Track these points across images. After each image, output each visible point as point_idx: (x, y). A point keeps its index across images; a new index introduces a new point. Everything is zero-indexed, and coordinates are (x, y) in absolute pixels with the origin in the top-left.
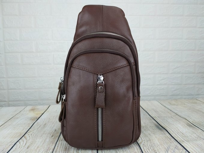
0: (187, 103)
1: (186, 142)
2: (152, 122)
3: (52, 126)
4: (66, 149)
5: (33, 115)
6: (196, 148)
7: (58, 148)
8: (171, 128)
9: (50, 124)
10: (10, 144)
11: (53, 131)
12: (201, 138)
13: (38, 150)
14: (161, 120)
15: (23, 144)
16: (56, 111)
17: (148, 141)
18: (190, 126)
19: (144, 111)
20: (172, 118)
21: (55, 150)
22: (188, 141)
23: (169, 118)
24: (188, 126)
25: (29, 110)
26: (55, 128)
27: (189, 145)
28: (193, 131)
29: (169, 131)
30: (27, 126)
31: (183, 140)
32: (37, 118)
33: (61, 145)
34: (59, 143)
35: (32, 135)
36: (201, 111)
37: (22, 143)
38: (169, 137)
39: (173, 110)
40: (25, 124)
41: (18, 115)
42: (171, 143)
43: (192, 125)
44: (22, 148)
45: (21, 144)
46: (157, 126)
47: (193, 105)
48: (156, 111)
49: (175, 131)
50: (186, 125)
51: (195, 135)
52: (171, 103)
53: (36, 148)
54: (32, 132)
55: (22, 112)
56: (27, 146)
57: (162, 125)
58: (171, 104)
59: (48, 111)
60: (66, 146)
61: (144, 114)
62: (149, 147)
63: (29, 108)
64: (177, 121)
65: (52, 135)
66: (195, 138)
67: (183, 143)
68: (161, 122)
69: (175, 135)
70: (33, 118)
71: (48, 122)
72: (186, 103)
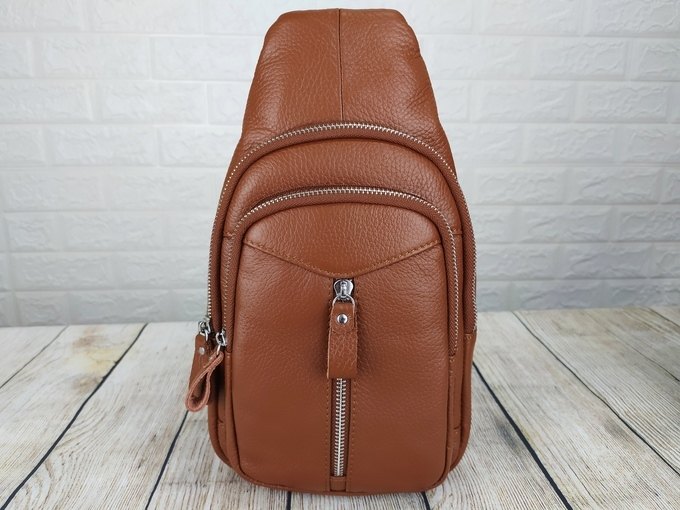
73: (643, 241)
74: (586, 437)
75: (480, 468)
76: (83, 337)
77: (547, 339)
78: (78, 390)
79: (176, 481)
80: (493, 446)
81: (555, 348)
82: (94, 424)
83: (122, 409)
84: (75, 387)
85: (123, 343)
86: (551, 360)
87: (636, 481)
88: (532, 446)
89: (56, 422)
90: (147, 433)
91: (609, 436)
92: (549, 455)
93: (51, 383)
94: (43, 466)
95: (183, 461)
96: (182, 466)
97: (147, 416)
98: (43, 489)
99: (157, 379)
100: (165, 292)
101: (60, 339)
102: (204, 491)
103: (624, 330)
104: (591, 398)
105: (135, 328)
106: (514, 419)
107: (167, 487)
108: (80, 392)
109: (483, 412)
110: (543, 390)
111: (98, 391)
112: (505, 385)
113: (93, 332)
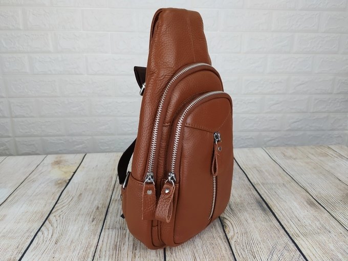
0: (312, 154)
1: (302, 236)
2: (253, 194)
3: (92, 199)
4: (116, 246)
5: (58, 174)
6: (316, 250)
7: (103, 244)
8: (281, 209)
9: (88, 195)
10: (27, 234)
11: (94, 211)
12: (326, 229)
13: (72, 248)
14: (266, 191)
15: (48, 235)
16: (97, 166)
17: (243, 234)
18: (311, 204)
19: (240, 170)
20: (285, 186)
21: (99, 247)
22: (305, 235)
23: (280, 186)
24: (309, 204)
25: (52, 164)
26: (96, 203)
27: (307, 242)
28: (316, 214)
29: (277, 215)
30: (52, 198)
31: (298, 233)
32: (65, 181)
33: (108, 237)
34: (104, 235)
35: (61, 217)
36: (332, 174)
37: (46, 233)
38: (277, 226)
39: (288, 170)
40: (47, 193)
41: (35, 174)
42: (278, 237)
43: (315, 203)
44: (48, 243)
45: (45, 236)
46: (259, 203)
47: (322, 158)
48: (259, 171)
49: (287, 214)
50: (305, 203)
51: (318, 223)
52: (286, 154)
53: (69, 244)
54: (60, 211)
55: (40, 168)
56: (54, 239)
57: (268, 201)
58: (285, 156)
59: (84, 167)
60: (116, 241)
61: (240, 178)
62: (245, 245)
63: (51, 158)
64: (293, 193)
65: (92, 217)
66: (316, 229)
67: (298, 238)
68: (265, 195)
69: (287, 223)
70: (59, 182)
71: (85, 189)
72: (310, 155)
73: (325, 112)
74: (298, 207)
75: (250, 221)
76: (56, 160)
77: (279, 161)
78: (57, 186)
79: (111, 227)
80: (255, 211)
81: (283, 166)
82: (68, 202)
83: (81, 195)
84: (56, 185)
85: (76, 163)
86: (281, 171)
87: (321, 226)
88: (273, 211)
89: (50, 201)
90: (94, 206)
91: (309, 206)
92: (281, 215)
93: (44, 183)
94: (47, 222)
95: (113, 218)
96: (113, 220)
97: (93, 198)
98: (50, 232)
99: (95, 181)
100: (89, 137)
101: (45, 161)
102: (125, 232)
103: (315, 157)
104: (300, 189)
105: (81, 156)
106: (264, 199)
107: (107, 230)
108: (59, 187)
109: (250, 195)
110: (277, 185)
111: (68, 186)
112: (260, 183)
113: (60, 158)
